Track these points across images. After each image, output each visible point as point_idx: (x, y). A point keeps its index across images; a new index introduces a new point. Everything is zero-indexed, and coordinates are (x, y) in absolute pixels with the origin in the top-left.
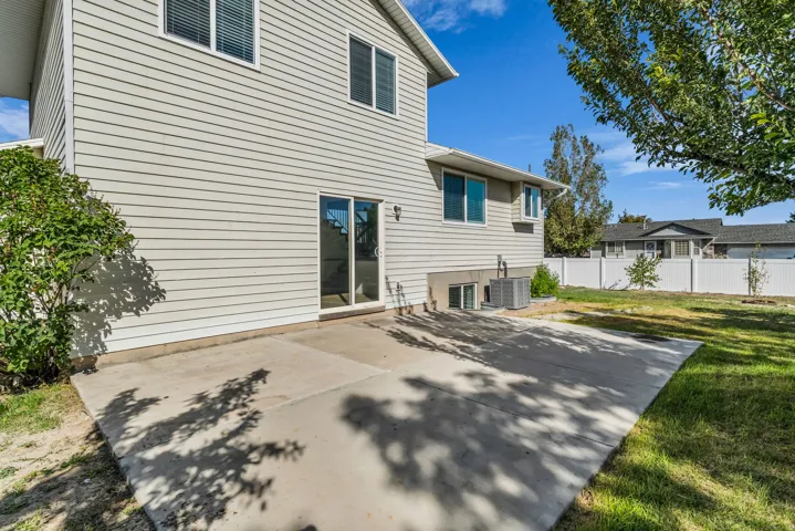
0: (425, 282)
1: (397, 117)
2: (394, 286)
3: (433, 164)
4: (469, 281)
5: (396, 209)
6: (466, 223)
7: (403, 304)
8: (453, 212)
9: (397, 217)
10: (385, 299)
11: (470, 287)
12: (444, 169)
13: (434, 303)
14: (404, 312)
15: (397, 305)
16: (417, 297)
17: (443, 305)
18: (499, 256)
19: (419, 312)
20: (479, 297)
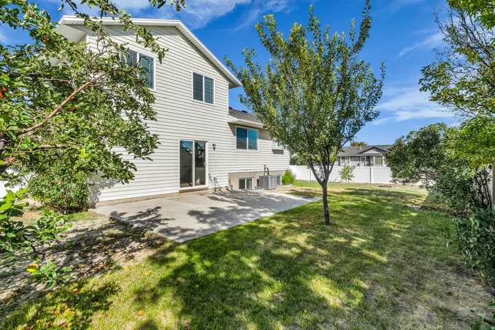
0: (227, 177)
1: (214, 105)
2: (212, 178)
3: (231, 125)
4: (249, 176)
5: (213, 145)
6: (248, 150)
7: (217, 186)
8: (241, 145)
9: (214, 149)
10: (208, 184)
11: (249, 180)
12: (236, 126)
13: (231, 186)
14: (217, 190)
15: (214, 187)
16: (223, 183)
17: (236, 187)
18: (265, 165)
19: (224, 190)
20: (254, 183)
